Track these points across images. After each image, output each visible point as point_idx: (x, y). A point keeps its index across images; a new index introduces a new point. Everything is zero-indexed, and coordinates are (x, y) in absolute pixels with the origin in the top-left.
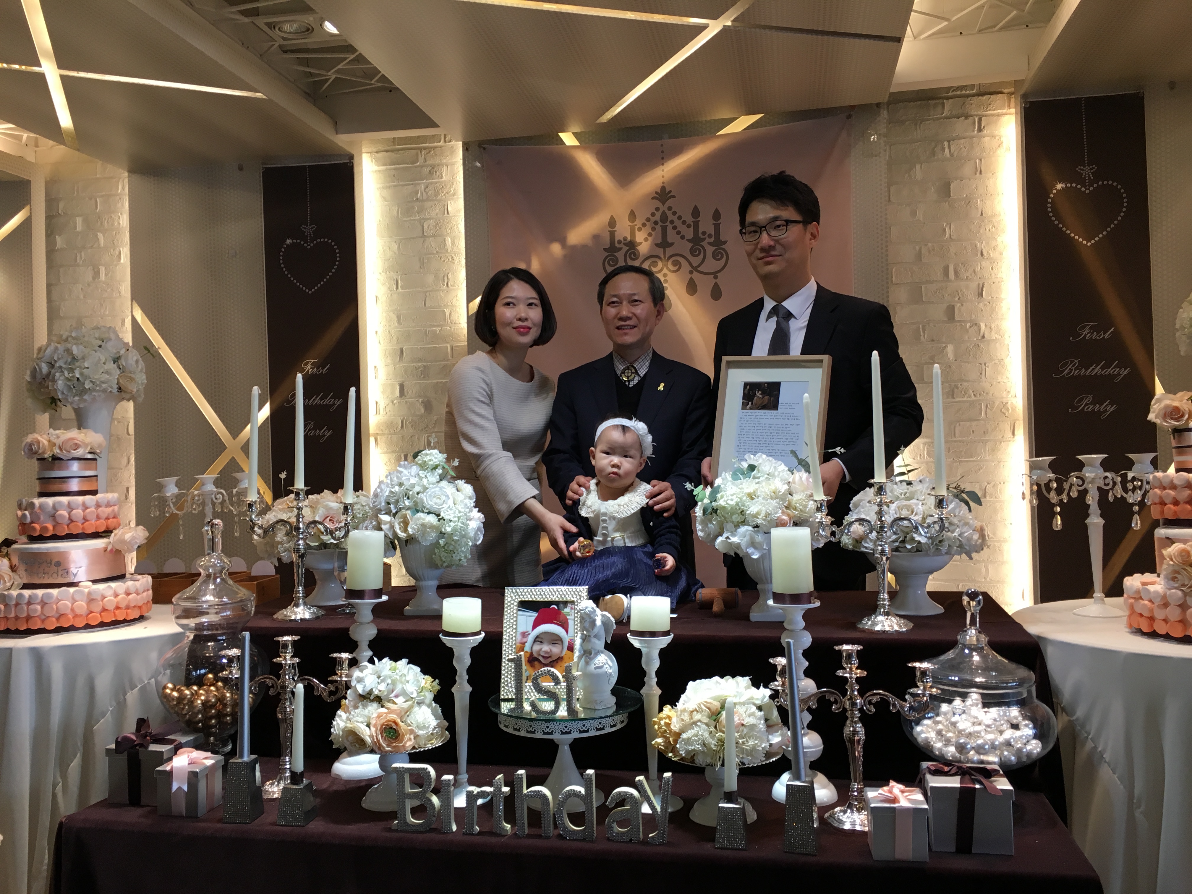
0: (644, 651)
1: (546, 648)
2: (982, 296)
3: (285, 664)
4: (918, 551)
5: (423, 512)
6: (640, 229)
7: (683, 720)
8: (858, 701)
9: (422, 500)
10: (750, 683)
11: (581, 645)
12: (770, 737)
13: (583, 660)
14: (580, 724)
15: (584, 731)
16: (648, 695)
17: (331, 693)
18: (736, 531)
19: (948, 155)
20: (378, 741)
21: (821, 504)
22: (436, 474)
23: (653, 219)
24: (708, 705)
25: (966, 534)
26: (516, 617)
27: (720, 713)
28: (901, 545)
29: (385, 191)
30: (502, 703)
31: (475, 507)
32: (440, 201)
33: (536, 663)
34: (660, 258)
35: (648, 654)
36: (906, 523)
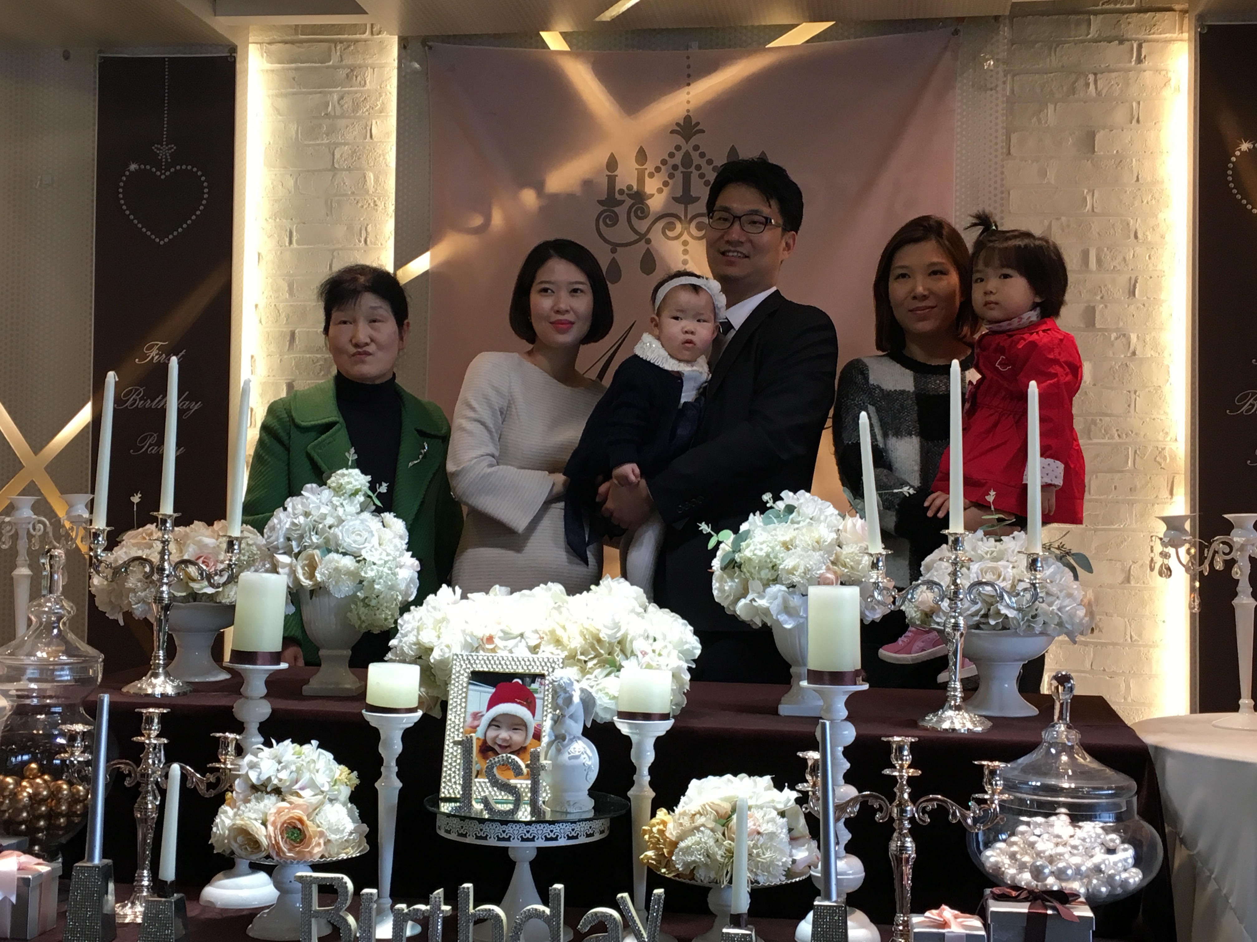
0: (634, 739)
1: (504, 734)
2: (1134, 295)
3: (149, 744)
4: (1004, 628)
5: (337, 551)
6: (651, 175)
7: (681, 824)
8: (909, 808)
9: (336, 536)
10: (772, 783)
11: (553, 728)
12: (794, 851)
13: (553, 748)
14: (547, 828)
15: (552, 839)
16: (638, 798)
17: (210, 786)
18: (764, 591)
19: (1094, 94)
20: (277, 843)
21: (878, 560)
22: (356, 502)
23: (671, 162)
24: (714, 807)
25: (1068, 608)
26: (466, 693)
27: (730, 816)
28: (983, 620)
29: (279, 99)
30: (442, 804)
31: (408, 550)
32: (360, 118)
33: (490, 753)
34: (678, 218)
35: (640, 744)
36: (988, 588)
